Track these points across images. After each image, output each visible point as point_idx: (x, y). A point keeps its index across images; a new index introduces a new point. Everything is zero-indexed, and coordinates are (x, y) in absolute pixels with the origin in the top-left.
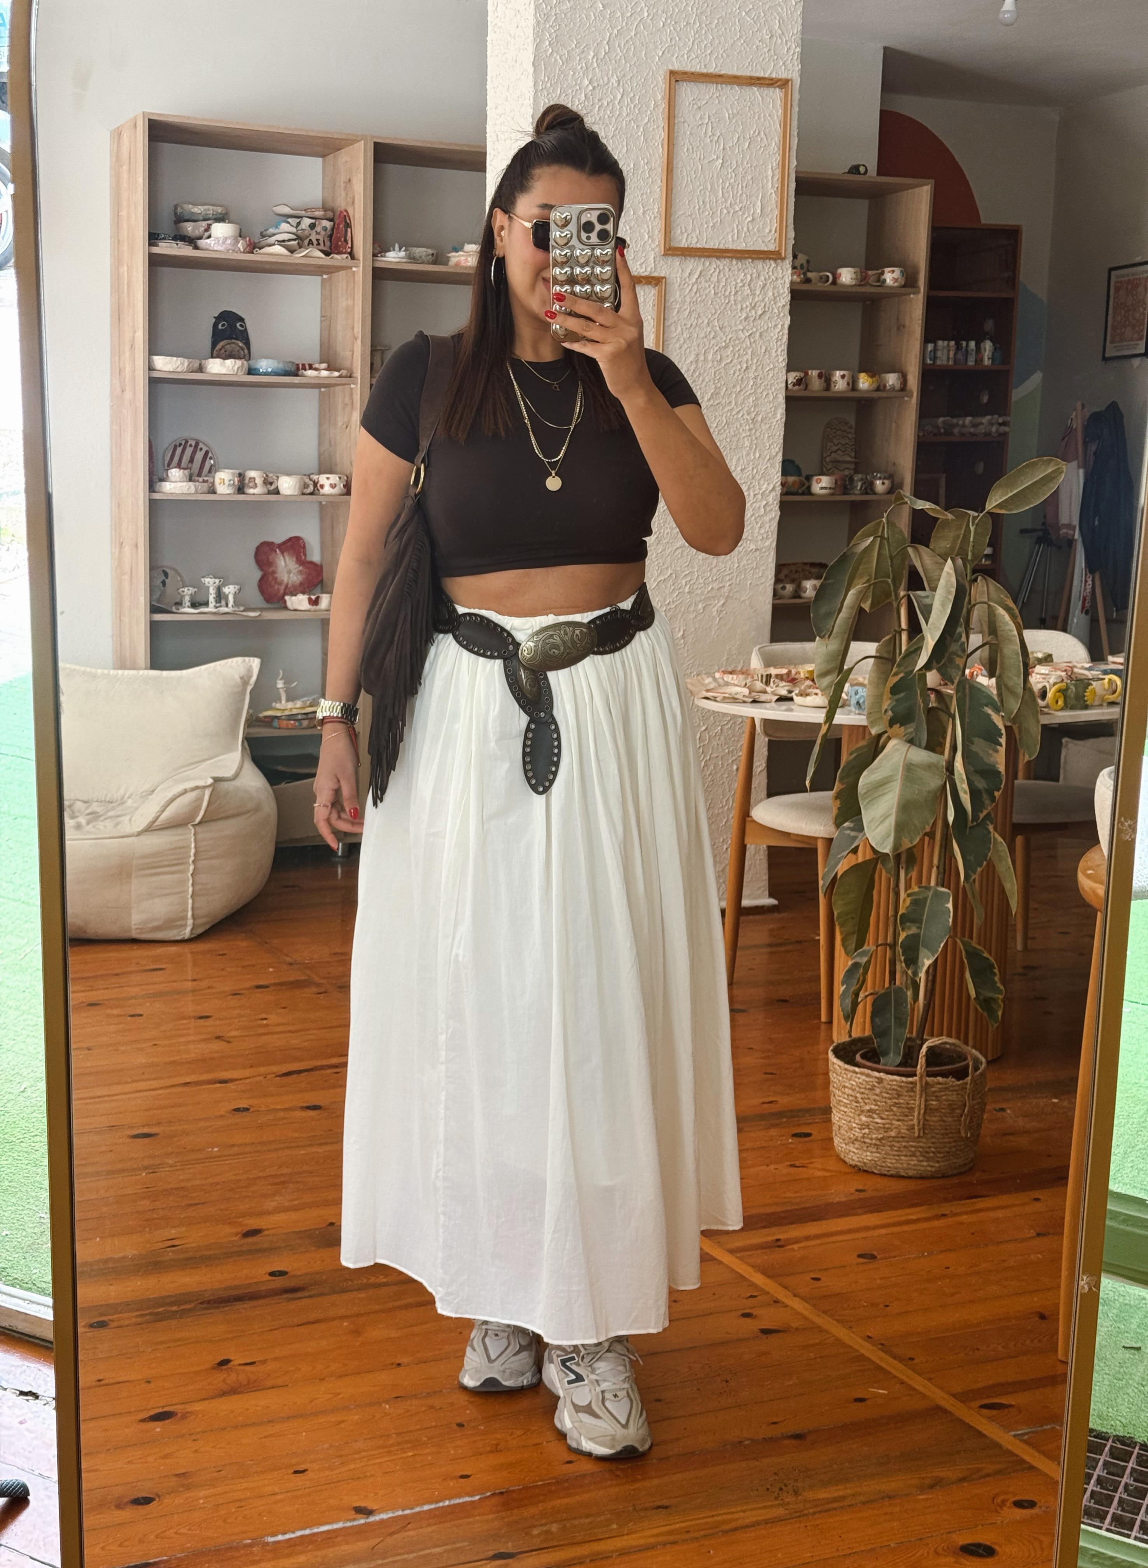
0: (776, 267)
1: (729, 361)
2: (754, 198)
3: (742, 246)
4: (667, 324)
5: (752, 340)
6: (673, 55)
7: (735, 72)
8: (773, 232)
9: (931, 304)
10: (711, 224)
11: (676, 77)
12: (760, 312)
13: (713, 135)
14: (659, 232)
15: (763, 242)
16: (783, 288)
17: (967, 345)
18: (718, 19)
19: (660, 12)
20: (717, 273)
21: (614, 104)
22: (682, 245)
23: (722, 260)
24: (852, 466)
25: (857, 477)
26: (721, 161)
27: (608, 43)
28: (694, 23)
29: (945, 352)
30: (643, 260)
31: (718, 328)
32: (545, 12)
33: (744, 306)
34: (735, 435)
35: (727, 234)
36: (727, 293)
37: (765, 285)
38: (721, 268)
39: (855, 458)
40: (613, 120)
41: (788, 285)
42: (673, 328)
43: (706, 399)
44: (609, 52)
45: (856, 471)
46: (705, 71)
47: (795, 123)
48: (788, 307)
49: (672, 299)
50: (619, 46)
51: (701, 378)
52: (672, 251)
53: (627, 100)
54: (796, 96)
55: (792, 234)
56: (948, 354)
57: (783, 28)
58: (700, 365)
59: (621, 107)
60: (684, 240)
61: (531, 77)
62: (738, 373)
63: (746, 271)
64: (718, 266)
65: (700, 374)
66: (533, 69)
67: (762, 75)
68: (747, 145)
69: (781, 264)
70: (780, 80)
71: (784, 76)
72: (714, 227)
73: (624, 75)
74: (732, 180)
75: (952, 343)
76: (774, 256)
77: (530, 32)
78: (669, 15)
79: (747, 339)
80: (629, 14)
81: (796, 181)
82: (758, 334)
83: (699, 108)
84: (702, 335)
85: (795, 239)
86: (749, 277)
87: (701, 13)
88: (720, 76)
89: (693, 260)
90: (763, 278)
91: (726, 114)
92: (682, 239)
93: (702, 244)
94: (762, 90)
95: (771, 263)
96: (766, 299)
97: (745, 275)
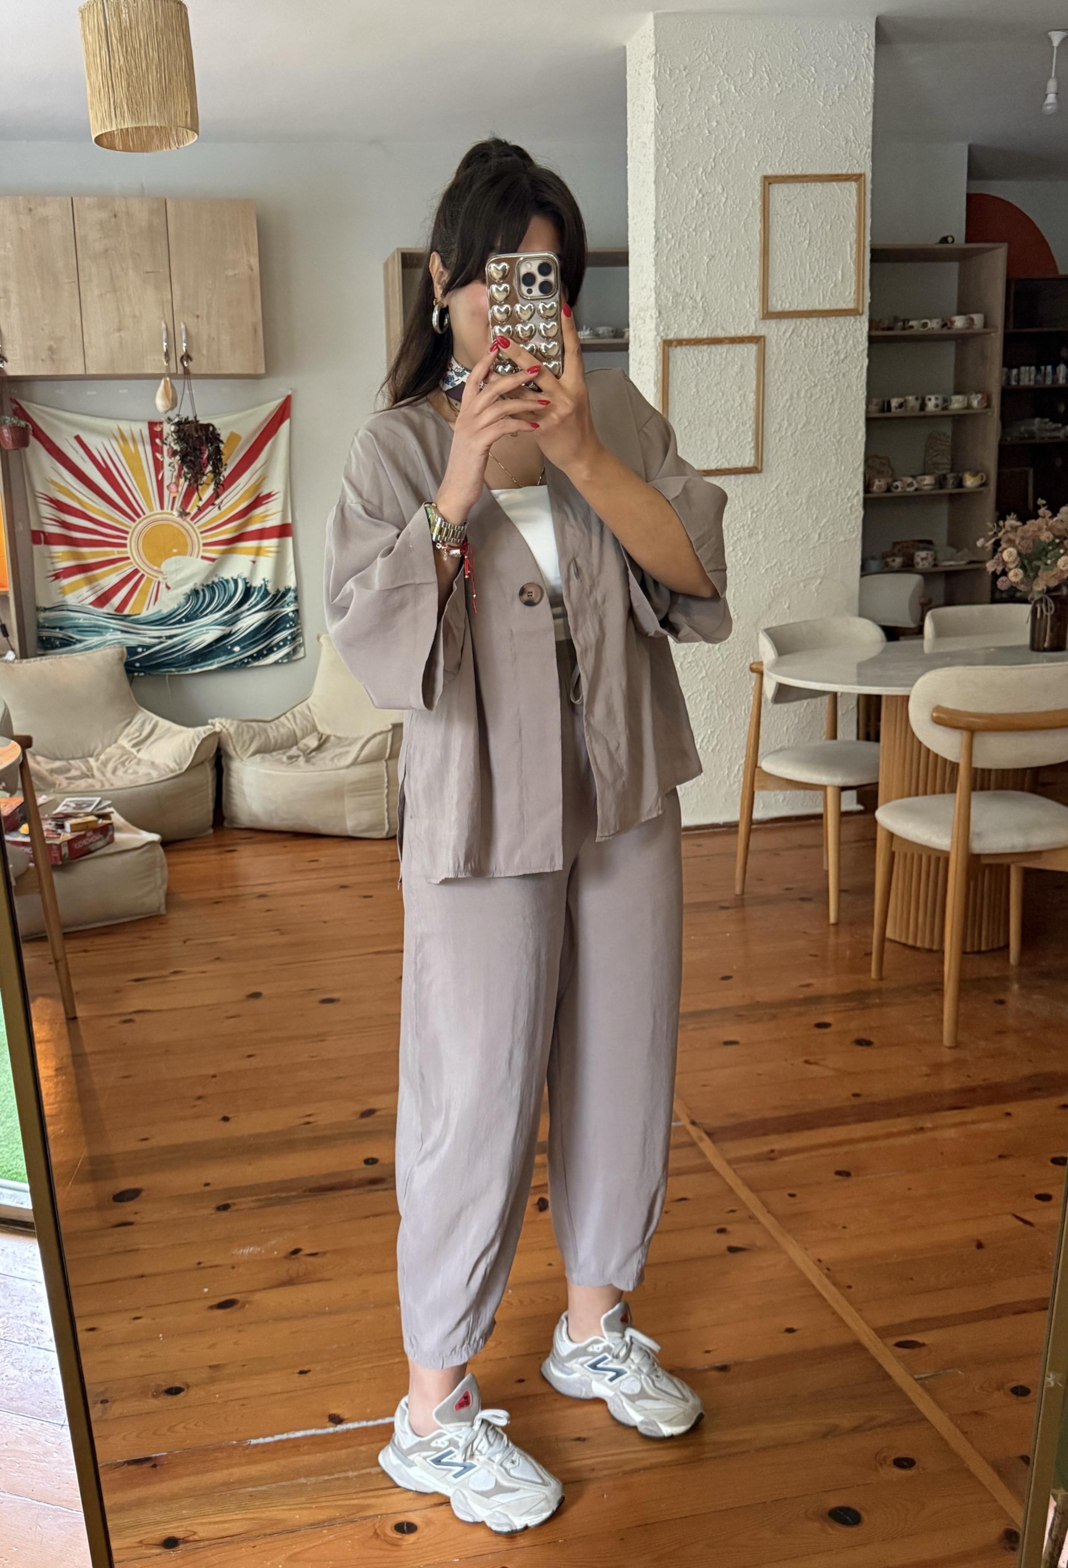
0: (855, 322)
1: (818, 397)
2: (836, 268)
3: (827, 307)
4: (766, 371)
5: (837, 380)
6: (767, 165)
7: (817, 171)
8: (853, 294)
9: (1008, 339)
10: (801, 292)
11: (768, 181)
12: (842, 357)
14: (760, 301)
15: (845, 302)
16: (862, 337)
17: (1045, 369)
18: (804, 132)
19: (755, 132)
20: (806, 330)
21: (720, 207)
22: (777, 310)
23: (811, 319)
24: (949, 466)
25: (949, 476)
26: (808, 242)
27: (714, 160)
28: (784, 137)
29: (1027, 375)
30: (746, 324)
31: (808, 373)
32: (664, 141)
33: (830, 353)
34: (824, 455)
35: (815, 299)
36: (816, 344)
37: (846, 336)
38: (811, 325)
39: (952, 460)
40: (719, 218)
41: (865, 334)
42: (771, 374)
43: (800, 427)
44: (715, 167)
45: (952, 470)
46: (793, 173)
47: (869, 207)
48: (866, 352)
49: (770, 353)
50: (723, 161)
51: (795, 412)
52: (768, 315)
53: (730, 202)
54: (869, 186)
55: (868, 295)
56: (1030, 376)
57: (858, 135)
58: (794, 401)
59: (725, 208)
60: (779, 306)
61: (654, 192)
62: (825, 406)
63: (831, 327)
64: (807, 324)
65: (794, 409)
66: (655, 186)
67: (841, 172)
68: (829, 228)
69: (860, 319)
70: (855, 175)
71: (857, 171)
72: (803, 293)
73: (727, 183)
74: (818, 256)
75: (1033, 368)
76: (855, 313)
77: (652, 156)
78: (763, 133)
79: (833, 379)
80: (731, 136)
81: (871, 252)
82: (842, 374)
83: (789, 202)
84: (795, 378)
85: (871, 298)
86: (833, 331)
88: (806, 176)
89: (786, 321)
90: (844, 331)
91: (812, 206)
92: (777, 305)
93: (794, 308)
94: (840, 184)
95: (852, 318)
96: (848, 347)
97: (830, 330)
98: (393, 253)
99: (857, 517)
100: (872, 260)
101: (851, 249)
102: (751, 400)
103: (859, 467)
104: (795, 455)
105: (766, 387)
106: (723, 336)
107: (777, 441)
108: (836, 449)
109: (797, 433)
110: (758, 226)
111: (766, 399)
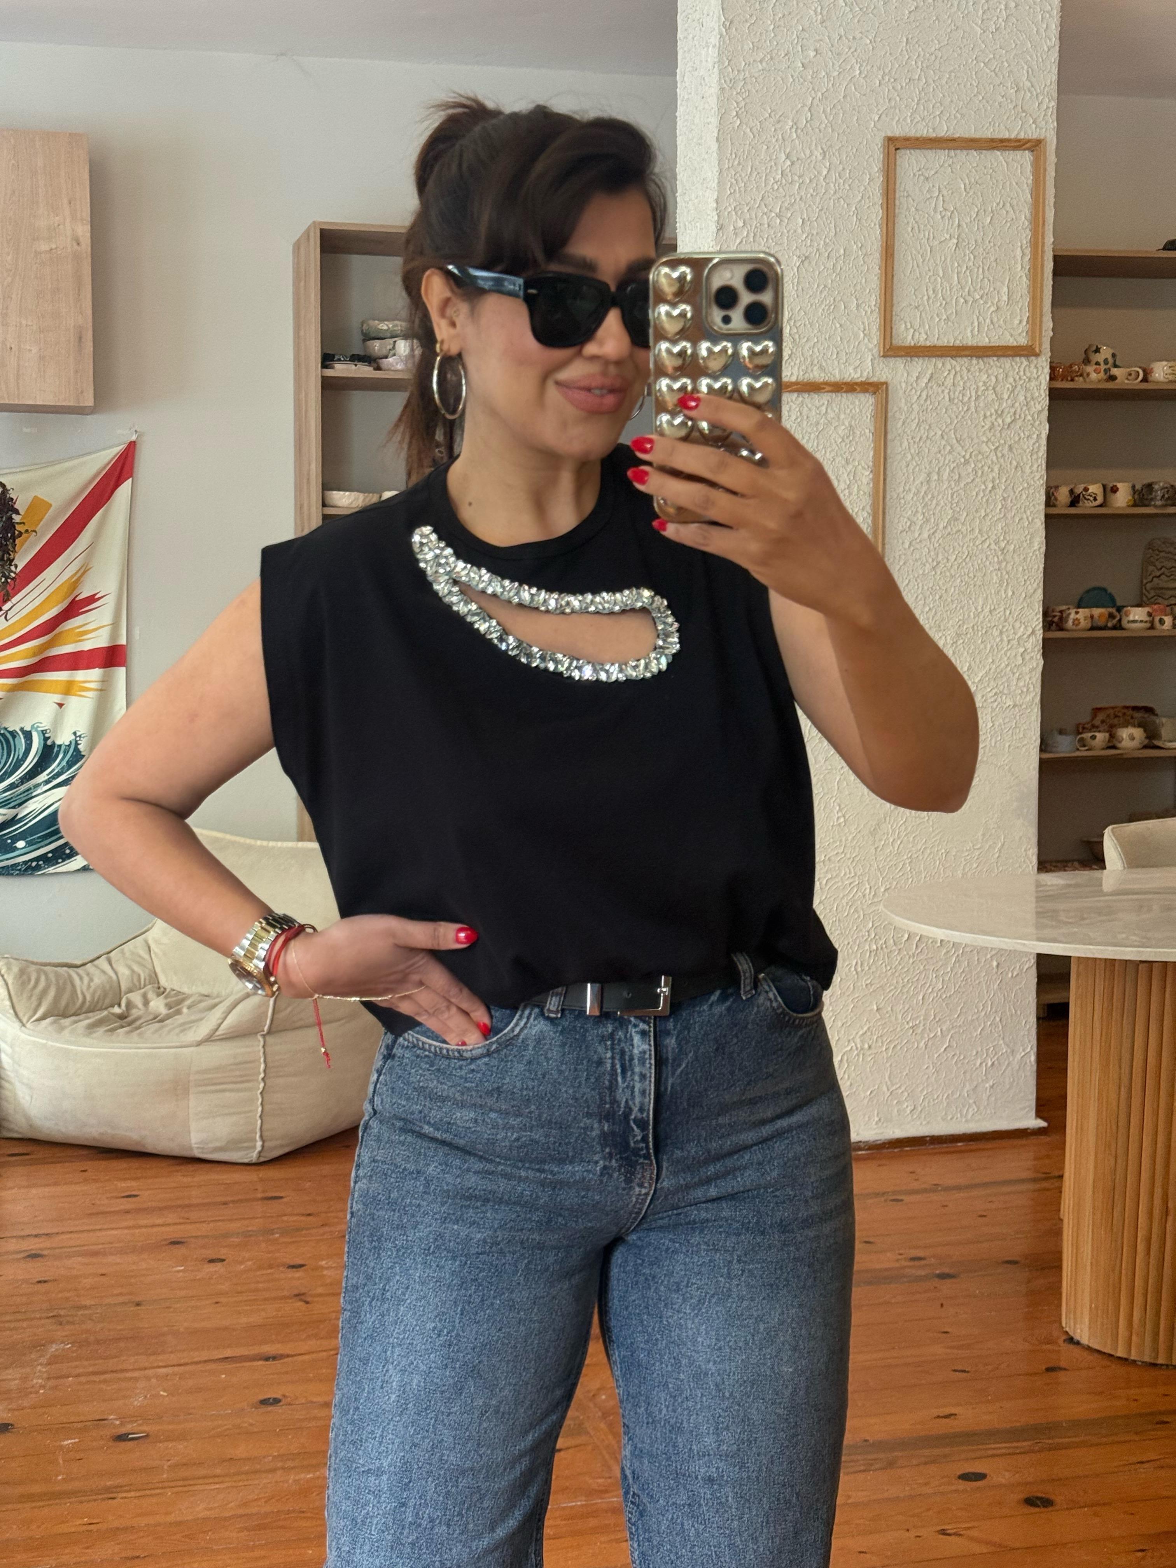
0: (1028, 366)
1: (969, 480)
2: (999, 283)
3: (985, 341)
4: (889, 436)
5: (999, 455)
6: (892, 119)
7: (972, 134)
8: (1024, 323)
10: (945, 317)
11: (894, 145)
12: (1008, 420)
13: (945, 210)
14: (879, 329)
15: (1011, 335)
16: (1039, 390)
18: (951, 72)
19: (875, 69)
20: (952, 377)
21: (818, 180)
22: (907, 344)
23: (959, 359)
26: (955, 241)
27: (810, 110)
28: (920, 79)
30: (858, 363)
31: (955, 441)
32: (731, 77)
33: (988, 414)
34: (980, 569)
35: (965, 329)
36: (966, 399)
37: (1014, 388)
38: (958, 369)
40: (818, 199)
41: (1044, 387)
42: (897, 443)
43: (941, 526)
44: (811, 119)
46: (932, 134)
47: (1051, 192)
48: (1045, 414)
49: (895, 409)
50: (824, 111)
51: (934, 502)
52: (892, 350)
53: (834, 175)
54: (1052, 158)
55: (1048, 324)
57: (1034, 80)
58: (933, 485)
59: (828, 184)
60: (910, 337)
61: (715, 154)
62: (982, 494)
63: (990, 372)
64: (953, 368)
65: (933, 497)
66: (717, 145)
67: (1007, 136)
68: (989, 221)
69: (1035, 362)
70: (1029, 141)
71: (1033, 134)
72: (947, 320)
73: (831, 146)
74: (971, 264)
76: (1027, 352)
77: (714, 99)
78: (887, 71)
79: (993, 453)
80: (836, 73)
81: (1056, 258)
82: (1007, 446)
83: (927, 179)
84: (934, 449)
85: (1053, 330)
86: (993, 379)
87: (927, 67)
88: (953, 140)
89: (921, 360)
90: (1011, 380)
91: (962, 186)
92: (906, 336)
93: (933, 341)
94: (1007, 152)
95: (1023, 359)
96: (1017, 404)
97: (989, 376)
98: (307, 233)
99: (1033, 669)
100: (1056, 273)
101: (1024, 254)
102: (865, 481)
103: (1035, 591)
104: (934, 568)
105: (889, 461)
106: (822, 380)
107: (907, 545)
108: (999, 563)
109: (938, 535)
110: (876, 214)
111: (888, 480)
